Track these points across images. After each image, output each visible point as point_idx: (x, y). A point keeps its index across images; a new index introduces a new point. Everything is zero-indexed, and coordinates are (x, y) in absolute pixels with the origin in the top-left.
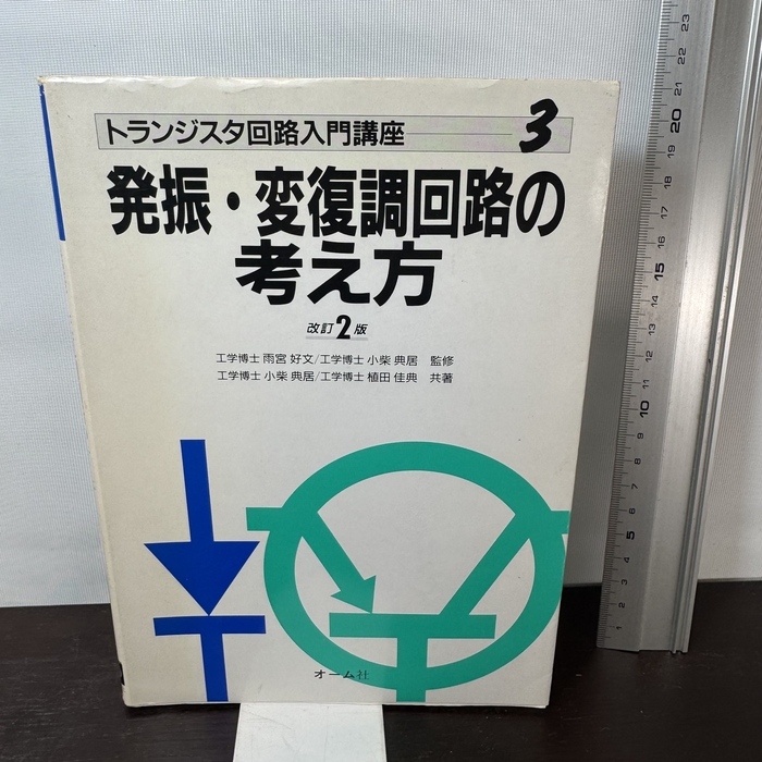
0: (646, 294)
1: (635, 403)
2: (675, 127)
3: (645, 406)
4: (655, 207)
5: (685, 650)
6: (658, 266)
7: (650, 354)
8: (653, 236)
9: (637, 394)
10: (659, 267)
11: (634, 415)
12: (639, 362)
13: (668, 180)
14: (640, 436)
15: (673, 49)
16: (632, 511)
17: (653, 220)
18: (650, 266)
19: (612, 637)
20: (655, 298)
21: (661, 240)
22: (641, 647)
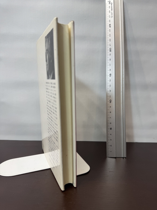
0: (109, 80)
3: (111, 101)
6: (110, 74)
7: (110, 91)
9: (109, 99)
11: (109, 103)
13: (110, 59)
14: (110, 107)
16: (111, 123)
17: (108, 66)
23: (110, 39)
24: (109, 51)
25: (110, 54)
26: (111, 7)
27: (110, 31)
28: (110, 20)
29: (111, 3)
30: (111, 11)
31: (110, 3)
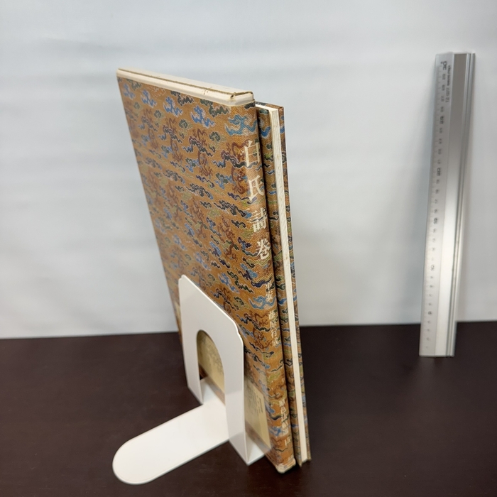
23: (440, 150)
24: (436, 174)
25: (438, 181)
26: (446, 77)
27: (441, 132)
28: (442, 108)
29: (447, 66)
30: (446, 87)
31: (445, 67)
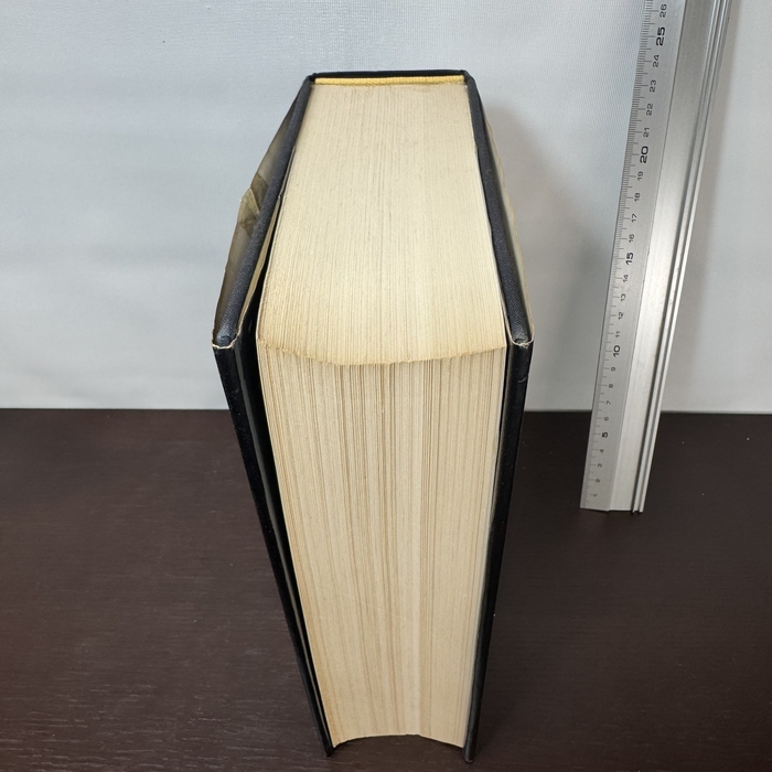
0: (620, 274)
1: (610, 347)
2: (644, 159)
3: (617, 349)
4: (627, 214)
5: (641, 510)
7: (621, 314)
8: (625, 234)
9: (611, 341)
10: (629, 255)
11: (609, 355)
12: (614, 320)
13: (637, 195)
14: (613, 369)
15: (643, 104)
16: (606, 419)
17: (626, 223)
18: (623, 254)
19: (590, 500)
20: (626, 276)
21: (632, 237)
22: (612, 508)
23: (650, 106)
24: (636, 160)
25: (640, 174)
27: (656, 65)
28: (664, 7)
